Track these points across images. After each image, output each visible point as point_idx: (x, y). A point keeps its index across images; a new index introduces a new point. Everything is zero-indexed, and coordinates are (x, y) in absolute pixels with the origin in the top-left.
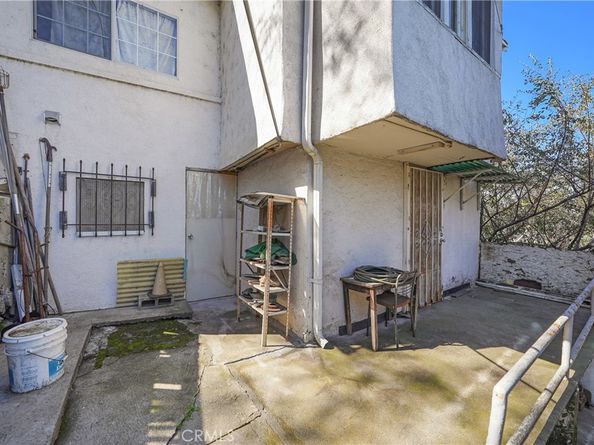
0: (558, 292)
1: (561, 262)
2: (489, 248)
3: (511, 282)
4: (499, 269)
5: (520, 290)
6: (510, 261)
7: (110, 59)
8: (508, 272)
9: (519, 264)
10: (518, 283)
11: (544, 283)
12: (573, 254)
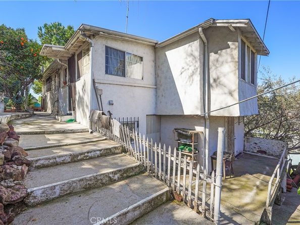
0: (272, 155)
1: (273, 144)
2: (248, 138)
3: (256, 152)
4: (251, 146)
5: (259, 154)
6: (255, 143)
7: (125, 76)
8: (255, 148)
9: (259, 144)
10: (258, 152)
11: (267, 152)
12: (277, 141)
